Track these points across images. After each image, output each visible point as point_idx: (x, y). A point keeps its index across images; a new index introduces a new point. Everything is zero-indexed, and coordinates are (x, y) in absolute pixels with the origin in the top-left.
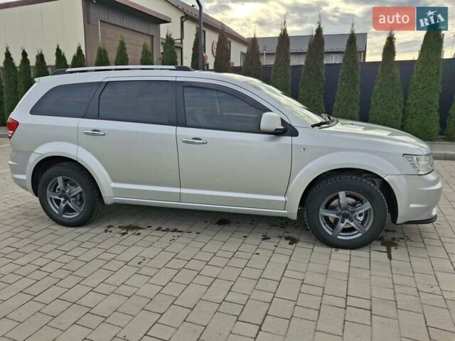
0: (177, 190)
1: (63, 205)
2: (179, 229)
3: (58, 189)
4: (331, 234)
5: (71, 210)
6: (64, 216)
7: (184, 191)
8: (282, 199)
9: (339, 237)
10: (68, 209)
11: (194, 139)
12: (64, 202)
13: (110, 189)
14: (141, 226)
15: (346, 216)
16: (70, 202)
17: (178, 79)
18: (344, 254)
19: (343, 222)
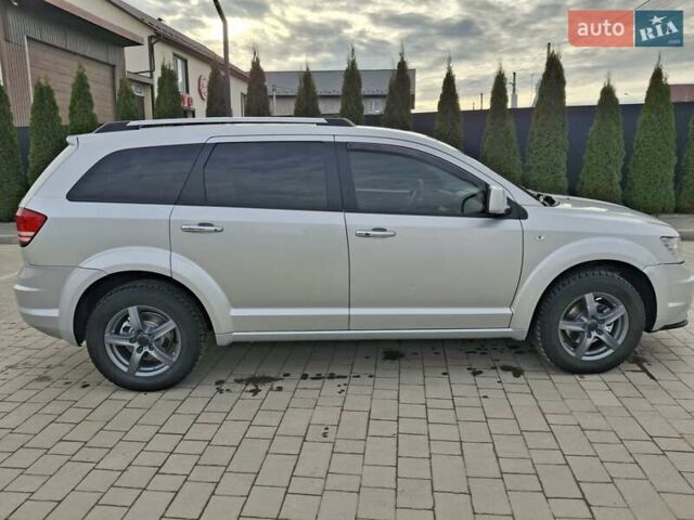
0: (344, 311)
1: (138, 356)
2: (337, 373)
3: (126, 329)
4: (573, 354)
5: (154, 363)
6: (138, 374)
7: (355, 311)
8: (507, 311)
9: (584, 358)
10: (147, 362)
11: (375, 230)
12: (139, 350)
13: (229, 319)
14: (273, 375)
15: (592, 328)
16: (151, 349)
17: (338, 139)
18: (591, 381)
19: (589, 336)
